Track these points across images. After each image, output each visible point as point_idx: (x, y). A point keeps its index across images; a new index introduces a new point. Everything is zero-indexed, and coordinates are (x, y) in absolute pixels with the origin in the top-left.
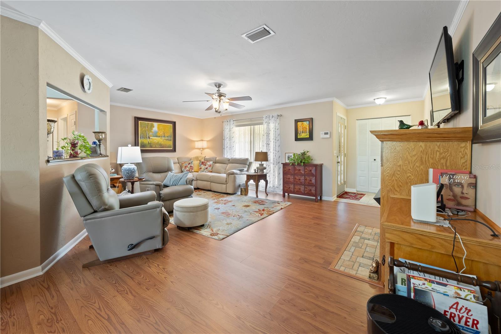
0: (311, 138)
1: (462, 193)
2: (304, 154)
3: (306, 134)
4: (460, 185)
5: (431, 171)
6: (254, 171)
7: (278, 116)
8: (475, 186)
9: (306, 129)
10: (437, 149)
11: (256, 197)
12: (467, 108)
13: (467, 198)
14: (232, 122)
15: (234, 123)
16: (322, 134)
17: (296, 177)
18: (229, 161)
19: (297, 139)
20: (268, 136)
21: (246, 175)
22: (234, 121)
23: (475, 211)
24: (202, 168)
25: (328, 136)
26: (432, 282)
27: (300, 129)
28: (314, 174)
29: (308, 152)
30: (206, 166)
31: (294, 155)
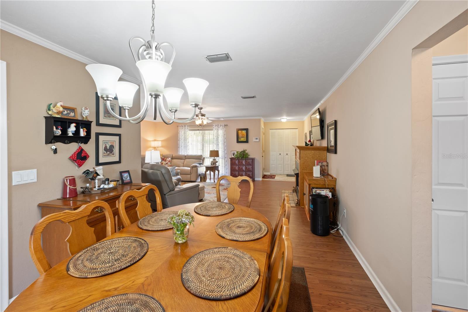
0: (247, 142)
1: (325, 168)
2: (244, 151)
3: (244, 139)
4: (324, 166)
5: (316, 161)
6: (210, 164)
7: (225, 125)
8: (327, 166)
9: (244, 135)
10: (317, 153)
11: (214, 182)
12: (325, 139)
13: (326, 170)
14: (187, 127)
15: (188, 128)
16: (254, 139)
17: (240, 167)
18: (185, 157)
19: (238, 142)
20: (218, 139)
21: (205, 167)
22: (188, 126)
23: (328, 174)
24: (163, 163)
25: (258, 140)
26: (321, 191)
27: (240, 135)
28: (251, 164)
29: (246, 150)
30: (166, 161)
31: (237, 152)
